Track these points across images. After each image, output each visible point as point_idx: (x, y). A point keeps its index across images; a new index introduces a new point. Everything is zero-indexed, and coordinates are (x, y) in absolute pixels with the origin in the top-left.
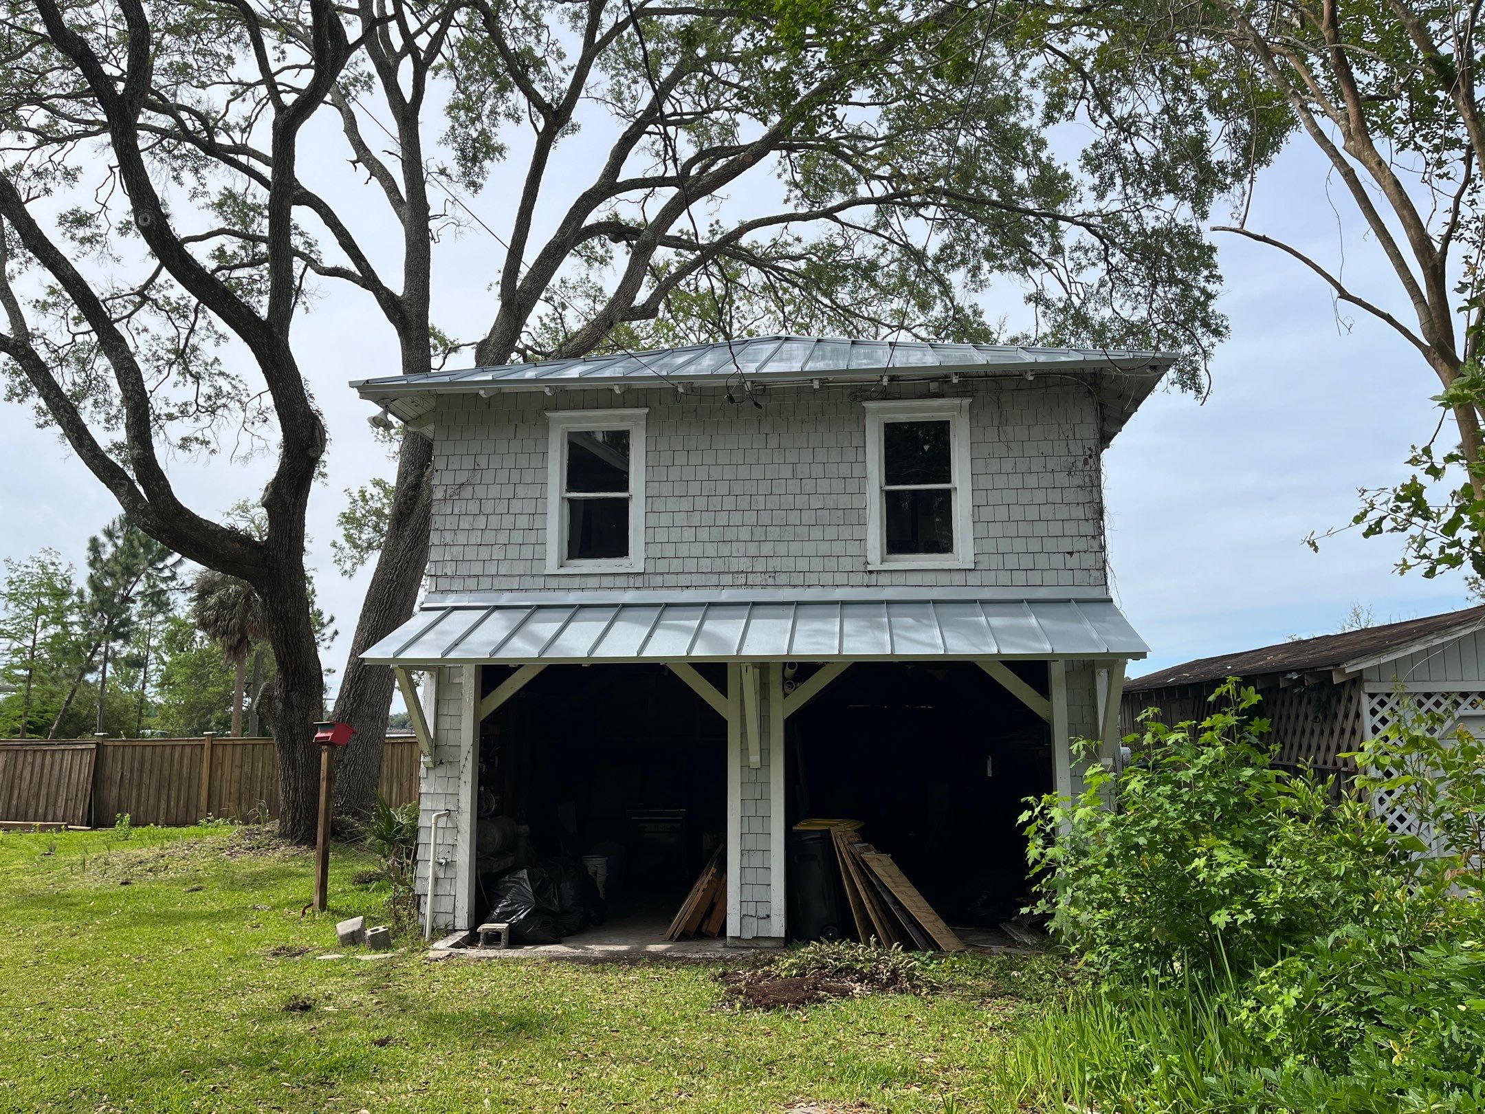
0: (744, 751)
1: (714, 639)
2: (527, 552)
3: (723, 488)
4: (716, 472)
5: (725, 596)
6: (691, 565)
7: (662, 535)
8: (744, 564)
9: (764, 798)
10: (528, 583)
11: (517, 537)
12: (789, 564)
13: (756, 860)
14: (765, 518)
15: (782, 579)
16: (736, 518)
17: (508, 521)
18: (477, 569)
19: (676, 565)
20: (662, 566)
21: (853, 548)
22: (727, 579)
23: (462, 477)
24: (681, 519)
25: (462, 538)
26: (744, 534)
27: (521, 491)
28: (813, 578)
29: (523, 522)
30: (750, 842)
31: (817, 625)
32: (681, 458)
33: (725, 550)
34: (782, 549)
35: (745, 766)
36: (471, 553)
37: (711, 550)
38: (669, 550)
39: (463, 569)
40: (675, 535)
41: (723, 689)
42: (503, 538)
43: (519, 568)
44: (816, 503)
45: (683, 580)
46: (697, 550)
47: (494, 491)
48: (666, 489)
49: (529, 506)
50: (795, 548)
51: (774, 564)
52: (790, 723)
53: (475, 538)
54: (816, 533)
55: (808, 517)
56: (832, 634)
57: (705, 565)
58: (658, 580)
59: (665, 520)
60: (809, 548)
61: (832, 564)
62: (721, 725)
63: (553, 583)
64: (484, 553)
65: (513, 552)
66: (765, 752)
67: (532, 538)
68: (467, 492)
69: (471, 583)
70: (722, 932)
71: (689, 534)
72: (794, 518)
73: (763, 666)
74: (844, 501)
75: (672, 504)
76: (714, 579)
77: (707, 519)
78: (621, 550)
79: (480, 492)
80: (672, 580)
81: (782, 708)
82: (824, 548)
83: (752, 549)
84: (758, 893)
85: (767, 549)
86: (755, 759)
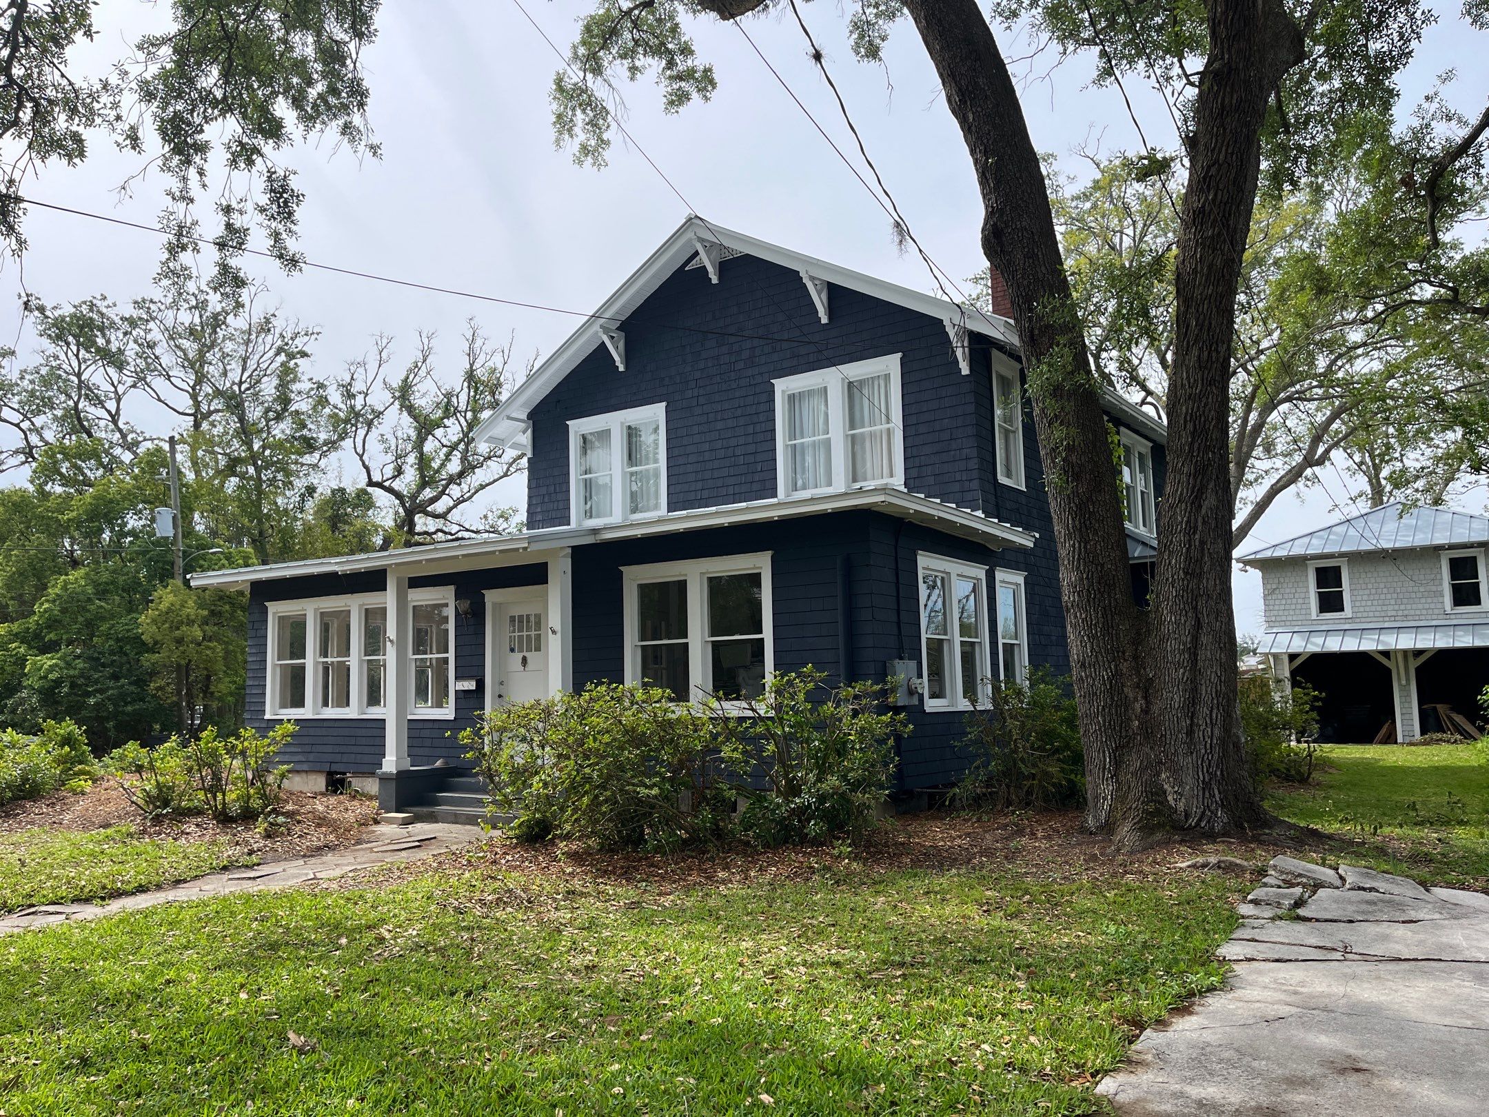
0: (1399, 679)
1: (1384, 643)
2: (1303, 612)
3: (1382, 585)
4: (1378, 580)
5: (1386, 625)
6: (1371, 614)
7: (1358, 604)
8: (1394, 613)
9: (1409, 695)
10: (1304, 622)
11: (1298, 606)
12: (1412, 612)
13: (1407, 717)
14: (1401, 596)
15: (1409, 618)
16: (1389, 596)
17: (1294, 601)
18: (1284, 618)
19: (1365, 614)
20: (1359, 615)
21: (1439, 606)
22: (1387, 619)
23: (1274, 586)
24: (1365, 597)
25: (1277, 608)
26: (1393, 602)
27: (1299, 590)
28: (1423, 617)
29: (1300, 601)
30: (1404, 711)
31: (1424, 636)
32: (1363, 575)
33: (1385, 608)
34: (1409, 607)
35: (1400, 684)
36: (1281, 613)
37: (1379, 608)
38: (1362, 609)
39: (1278, 619)
40: (1364, 603)
41: (1389, 659)
42: (1293, 607)
43: (1301, 617)
44: (1422, 589)
45: (1369, 620)
46: (1373, 608)
47: (1288, 591)
48: (1358, 587)
49: (1303, 595)
50: (1414, 606)
51: (1406, 612)
52: (1418, 670)
53: (1282, 607)
54: (1423, 600)
55: (1419, 595)
56: (1430, 640)
57: (1377, 614)
58: (1358, 620)
59: (1359, 598)
60: (1420, 606)
61: (1430, 612)
62: (1389, 671)
63: (1315, 622)
64: (1286, 613)
65: (1297, 612)
66: (1408, 680)
67: (1304, 606)
68: (1277, 592)
69: (1283, 624)
70: (1396, 742)
71: (1369, 603)
72: (1413, 595)
73: (1405, 652)
74: (1434, 588)
75: (1361, 592)
76: (1381, 619)
77: (1377, 597)
78: (1342, 610)
79: (1282, 591)
80: (1363, 620)
81: (1414, 664)
82: (1427, 606)
83: (1396, 607)
84: (1409, 728)
85: (1402, 607)
86: (1404, 682)
